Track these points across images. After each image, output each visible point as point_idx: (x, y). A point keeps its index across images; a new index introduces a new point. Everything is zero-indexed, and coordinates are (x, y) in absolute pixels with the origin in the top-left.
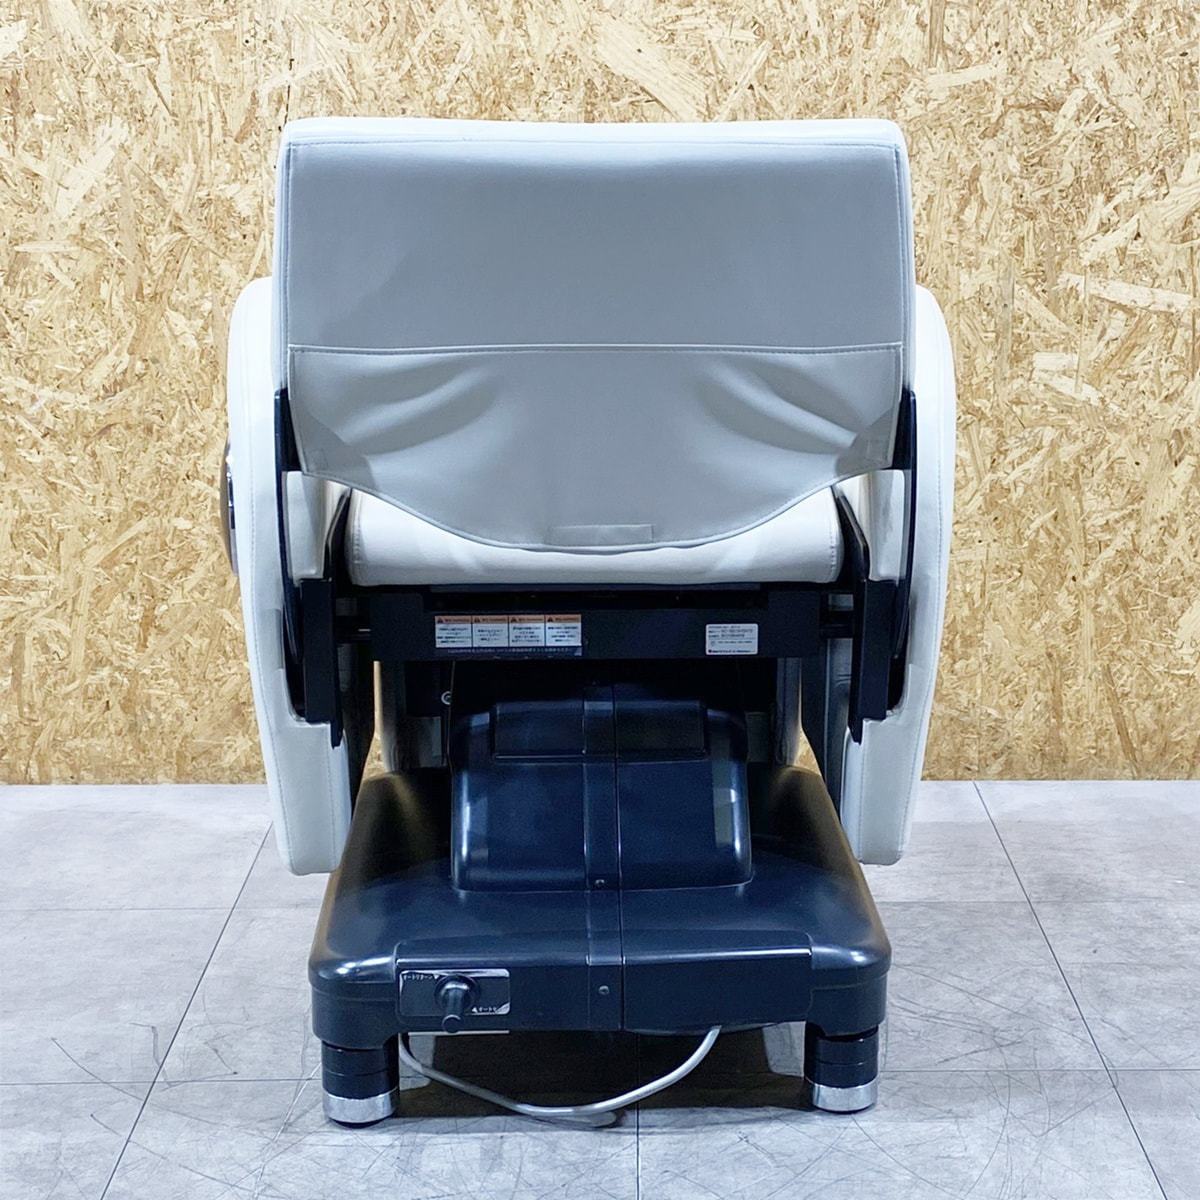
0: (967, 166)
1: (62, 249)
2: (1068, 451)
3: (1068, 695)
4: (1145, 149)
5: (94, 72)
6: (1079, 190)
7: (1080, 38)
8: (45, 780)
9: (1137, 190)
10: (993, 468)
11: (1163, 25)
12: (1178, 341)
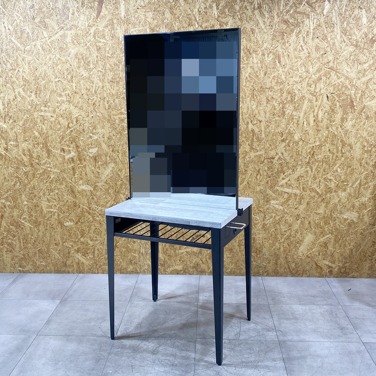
0: (257, 169)
1: (103, 184)
2: (277, 218)
3: (279, 262)
4: (290, 165)
5: (109, 155)
6: (278, 173)
7: (278, 147)
8: (98, 273)
9: (289, 173)
10: (264, 220)
11: (293, 145)
12: (297, 198)
